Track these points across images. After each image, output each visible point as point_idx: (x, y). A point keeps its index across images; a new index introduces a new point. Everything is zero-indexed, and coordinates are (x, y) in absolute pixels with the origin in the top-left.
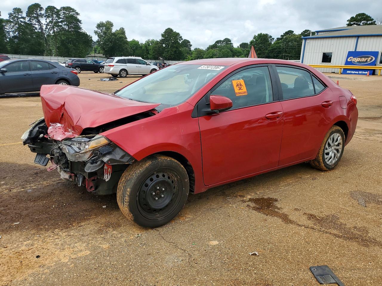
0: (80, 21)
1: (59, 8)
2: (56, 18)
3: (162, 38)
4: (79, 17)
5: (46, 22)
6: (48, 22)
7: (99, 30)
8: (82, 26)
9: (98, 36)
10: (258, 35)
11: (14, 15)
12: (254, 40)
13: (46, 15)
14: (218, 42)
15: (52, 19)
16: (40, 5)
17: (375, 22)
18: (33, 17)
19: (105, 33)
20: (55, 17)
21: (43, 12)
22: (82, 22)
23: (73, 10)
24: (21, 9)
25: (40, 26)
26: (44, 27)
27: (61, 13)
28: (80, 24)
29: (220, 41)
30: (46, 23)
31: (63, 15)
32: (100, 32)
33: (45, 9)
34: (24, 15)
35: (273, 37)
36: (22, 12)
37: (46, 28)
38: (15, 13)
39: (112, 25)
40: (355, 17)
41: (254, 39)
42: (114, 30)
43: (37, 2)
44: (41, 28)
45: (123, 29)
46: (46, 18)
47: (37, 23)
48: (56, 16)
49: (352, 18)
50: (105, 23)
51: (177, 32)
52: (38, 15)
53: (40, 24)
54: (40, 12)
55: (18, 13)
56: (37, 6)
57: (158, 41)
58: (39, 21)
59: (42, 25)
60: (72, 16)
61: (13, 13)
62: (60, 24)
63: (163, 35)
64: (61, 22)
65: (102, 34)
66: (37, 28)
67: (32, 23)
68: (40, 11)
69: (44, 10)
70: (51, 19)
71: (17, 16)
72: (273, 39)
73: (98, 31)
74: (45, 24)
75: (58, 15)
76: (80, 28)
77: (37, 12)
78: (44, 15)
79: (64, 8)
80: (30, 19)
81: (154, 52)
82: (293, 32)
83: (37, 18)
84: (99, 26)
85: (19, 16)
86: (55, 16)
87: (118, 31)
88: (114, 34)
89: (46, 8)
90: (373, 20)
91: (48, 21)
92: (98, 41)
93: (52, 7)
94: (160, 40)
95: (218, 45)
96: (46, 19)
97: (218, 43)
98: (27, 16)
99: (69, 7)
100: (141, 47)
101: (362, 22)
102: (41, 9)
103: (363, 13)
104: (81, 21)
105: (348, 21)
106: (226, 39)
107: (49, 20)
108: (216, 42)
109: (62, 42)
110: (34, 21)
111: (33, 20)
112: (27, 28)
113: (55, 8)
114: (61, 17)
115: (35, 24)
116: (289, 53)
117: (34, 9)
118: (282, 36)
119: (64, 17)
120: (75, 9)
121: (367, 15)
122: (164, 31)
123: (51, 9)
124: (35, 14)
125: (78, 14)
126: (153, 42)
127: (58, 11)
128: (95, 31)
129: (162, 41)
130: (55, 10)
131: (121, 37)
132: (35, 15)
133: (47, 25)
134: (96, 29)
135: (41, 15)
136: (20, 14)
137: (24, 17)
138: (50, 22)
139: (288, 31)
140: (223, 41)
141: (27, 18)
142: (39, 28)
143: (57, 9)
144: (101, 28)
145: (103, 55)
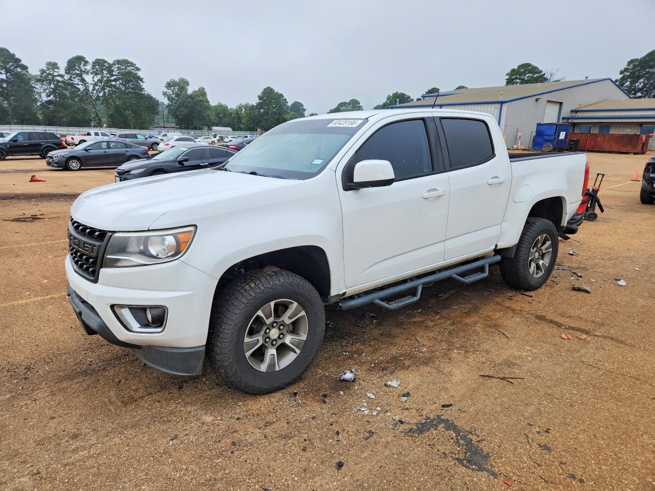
0: (141, 80)
1: (111, 62)
2: (108, 75)
3: (260, 101)
4: (140, 74)
5: (93, 81)
6: (96, 81)
7: (170, 91)
8: (144, 85)
9: (168, 99)
10: (393, 94)
11: (48, 72)
12: (388, 102)
13: (93, 72)
15: (102, 77)
16: (85, 58)
17: (544, 74)
18: (75, 74)
19: (178, 95)
20: (106, 74)
21: (89, 67)
22: (144, 81)
23: (132, 64)
24: (57, 64)
25: (84, 87)
26: (91, 88)
27: (115, 68)
28: (141, 83)
30: (94, 83)
31: (117, 70)
32: (171, 93)
33: (91, 63)
34: (62, 72)
35: (412, 98)
36: (58, 68)
37: (94, 89)
38: (48, 69)
39: (187, 83)
40: (516, 68)
41: (388, 100)
42: (190, 91)
43: (80, 54)
44: (87, 90)
45: (203, 89)
46: (93, 75)
47: (80, 83)
48: (107, 72)
49: (513, 70)
50: (178, 81)
51: (280, 92)
52: (81, 71)
53: (85, 84)
54: (84, 68)
55: (53, 69)
56: (80, 59)
58: (83, 80)
59: (87, 84)
60: (130, 73)
61: (46, 69)
62: (113, 83)
63: (260, 98)
64: (115, 80)
65: (174, 96)
66: (81, 89)
67: (73, 82)
68: (84, 65)
69: (91, 65)
70: (99, 77)
71: (52, 72)
74: (91, 84)
75: (110, 72)
76: (142, 89)
77: (80, 67)
78: (91, 71)
79: (118, 62)
80: (71, 77)
82: (439, 89)
83: (80, 75)
84: (169, 85)
85: (55, 73)
86: (105, 72)
87: (196, 91)
88: (190, 96)
89: (93, 63)
90: (541, 72)
91: (96, 79)
92: (168, 106)
93: (101, 60)
96: (93, 78)
97: (342, 106)
98: (66, 73)
99: (126, 60)
100: (231, 114)
101: (527, 75)
102: (86, 62)
103: (528, 64)
104: (143, 78)
105: (507, 75)
107: (98, 78)
108: (338, 105)
109: (117, 108)
110: (76, 80)
111: (74, 78)
112: (67, 89)
113: (106, 62)
114: (114, 73)
115: (78, 84)
117: (76, 63)
119: (119, 73)
120: (135, 63)
121: (533, 66)
122: (261, 92)
123: (100, 64)
124: (78, 70)
125: (138, 69)
126: (246, 107)
127: (110, 66)
128: (163, 92)
129: (260, 105)
130: (106, 64)
131: (200, 101)
132: (77, 72)
133: (95, 85)
134: (165, 90)
135: (87, 73)
136: (56, 70)
137: (62, 74)
138: (99, 81)
139: (432, 89)
141: (66, 75)
142: (83, 89)
143: (108, 64)
144: (172, 88)
145: (176, 125)
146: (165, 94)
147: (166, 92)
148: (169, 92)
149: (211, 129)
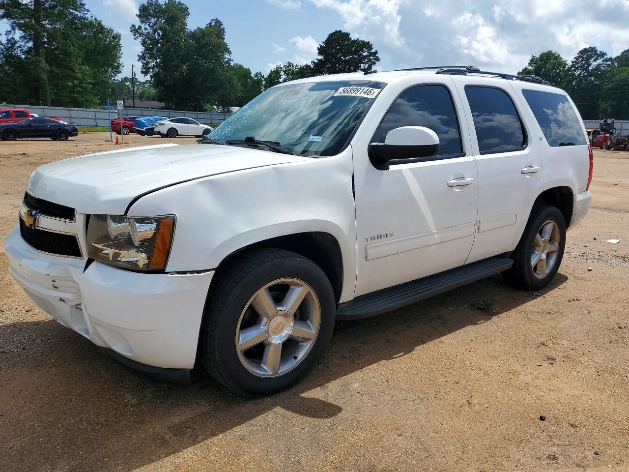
3: (321, 57)
7: (147, 26)
9: (144, 43)
32: (150, 30)
39: (184, 11)
45: (218, 23)
50: (164, 5)
57: (308, 66)
65: (156, 36)
73: (143, 26)
87: (202, 29)
88: (193, 35)
94: (313, 62)
128: (133, 26)
134: (137, 22)
144: (153, 20)
145: (160, 101)
146: (135, 31)
147: (140, 27)
148: (146, 28)
149: (229, 111)
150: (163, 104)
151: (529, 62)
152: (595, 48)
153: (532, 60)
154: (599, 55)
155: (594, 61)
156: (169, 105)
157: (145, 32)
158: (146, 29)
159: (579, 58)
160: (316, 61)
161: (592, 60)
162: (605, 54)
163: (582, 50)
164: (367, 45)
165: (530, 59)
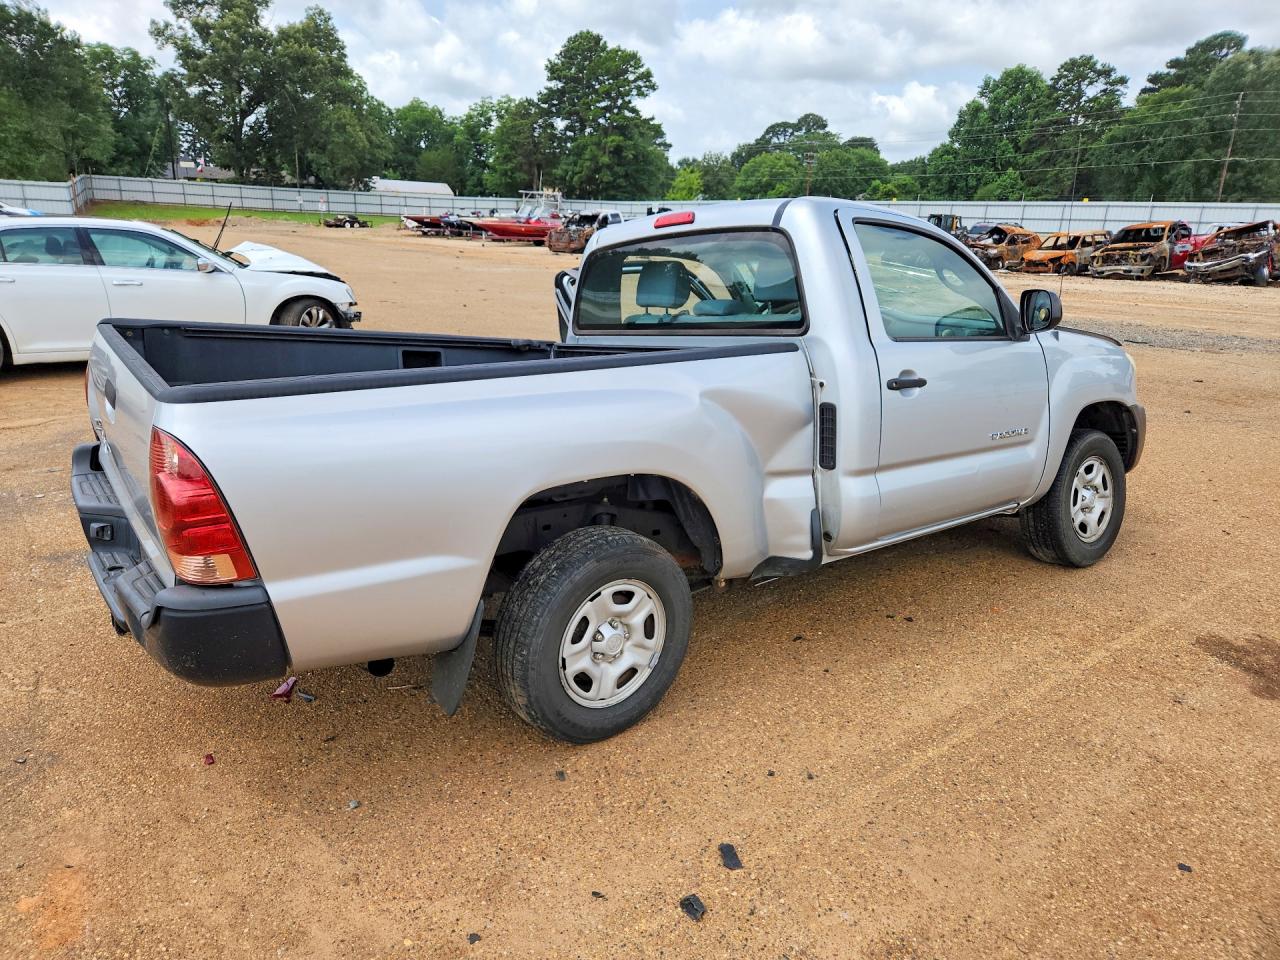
14: (774, 130)
29: (785, 125)
57: (530, 102)
72: (1123, 81)
81: (507, 158)
94: (540, 94)
95: (775, 140)
106: (807, 116)
116: (1250, 152)
118: (1174, 64)
140: (797, 127)
150: (231, 174)
151: (980, 90)
152: (1091, 58)
153: (987, 85)
154: (1100, 73)
155: (1091, 83)
156: (242, 175)
157: (180, 34)
158: (181, 28)
159: (1060, 77)
160: (545, 91)
161: (1086, 82)
162: (1113, 70)
163: (1066, 64)
164: (633, 59)
165: (982, 83)
